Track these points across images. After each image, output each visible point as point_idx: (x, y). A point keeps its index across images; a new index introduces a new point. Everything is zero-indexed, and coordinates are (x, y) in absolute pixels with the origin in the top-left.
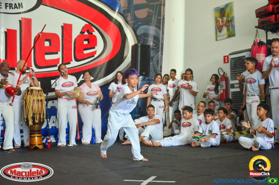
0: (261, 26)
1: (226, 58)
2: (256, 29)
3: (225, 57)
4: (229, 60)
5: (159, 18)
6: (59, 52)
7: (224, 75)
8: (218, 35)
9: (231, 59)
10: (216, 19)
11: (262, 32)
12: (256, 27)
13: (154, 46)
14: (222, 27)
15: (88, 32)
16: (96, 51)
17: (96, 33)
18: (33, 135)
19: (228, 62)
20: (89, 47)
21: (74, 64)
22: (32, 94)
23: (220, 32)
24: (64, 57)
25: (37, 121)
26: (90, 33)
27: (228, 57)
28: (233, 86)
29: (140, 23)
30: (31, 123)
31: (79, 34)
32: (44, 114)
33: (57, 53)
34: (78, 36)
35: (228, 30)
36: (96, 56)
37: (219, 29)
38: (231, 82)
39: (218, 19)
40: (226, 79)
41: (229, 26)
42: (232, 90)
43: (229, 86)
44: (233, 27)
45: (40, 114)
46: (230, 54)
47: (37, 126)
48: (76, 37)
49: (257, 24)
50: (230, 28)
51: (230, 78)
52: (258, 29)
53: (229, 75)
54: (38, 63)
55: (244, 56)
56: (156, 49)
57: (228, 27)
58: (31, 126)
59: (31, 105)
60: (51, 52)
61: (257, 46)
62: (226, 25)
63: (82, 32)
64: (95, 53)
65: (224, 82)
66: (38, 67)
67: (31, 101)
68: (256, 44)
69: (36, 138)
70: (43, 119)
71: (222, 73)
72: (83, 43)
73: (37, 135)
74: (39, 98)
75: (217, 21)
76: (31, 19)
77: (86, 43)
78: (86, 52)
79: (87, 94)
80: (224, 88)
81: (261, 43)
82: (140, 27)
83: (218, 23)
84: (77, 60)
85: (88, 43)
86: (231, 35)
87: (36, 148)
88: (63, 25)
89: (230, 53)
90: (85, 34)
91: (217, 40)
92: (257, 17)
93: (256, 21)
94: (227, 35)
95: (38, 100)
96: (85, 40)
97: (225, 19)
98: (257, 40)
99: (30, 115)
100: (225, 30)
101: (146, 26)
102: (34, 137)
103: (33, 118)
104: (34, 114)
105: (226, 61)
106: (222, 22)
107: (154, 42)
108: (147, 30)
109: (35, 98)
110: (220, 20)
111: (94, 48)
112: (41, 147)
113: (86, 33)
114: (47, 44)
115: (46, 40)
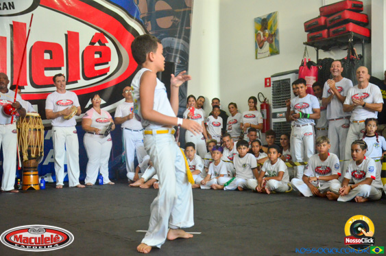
0: (311, 42)
1: (268, 80)
2: (305, 46)
3: (266, 79)
4: (272, 83)
5: (187, 28)
6: (62, 68)
7: (264, 102)
8: (259, 52)
9: (274, 82)
10: (256, 32)
11: (312, 50)
12: (304, 43)
13: (180, 64)
14: (263, 41)
15: (99, 42)
16: (109, 68)
17: (110, 44)
18: (28, 173)
19: (270, 86)
20: (101, 62)
21: (82, 82)
22: (27, 122)
23: (261, 48)
24: (69, 74)
25: (33, 156)
26: (102, 44)
27: (269, 79)
28: (275, 116)
29: (163, 34)
30: (25, 157)
31: (88, 45)
32: (41, 147)
33: (60, 69)
34: (87, 48)
35: (271, 46)
36: (109, 74)
37: (260, 44)
38: (274, 111)
39: (259, 32)
40: (268, 107)
41: (272, 41)
42: (274, 120)
43: (271, 116)
44: (277, 42)
45: (37, 147)
46: (273, 76)
47: (33, 161)
48: (84, 49)
49: (306, 40)
50: (274, 43)
51: (272, 106)
52: (308, 46)
53: (271, 102)
54: (34, 82)
55: (289, 79)
56: (183, 67)
57: (271, 43)
58: (26, 161)
59: (27, 135)
60: (53, 66)
61: (306, 67)
62: (268, 40)
63: (92, 43)
64: (108, 69)
65: (265, 110)
66: (34, 85)
67: (27, 130)
68: (305, 64)
69: (32, 176)
70: (41, 153)
71: (262, 100)
72: (94, 56)
73: (32, 173)
74: (37, 127)
75: (257, 35)
76: (25, 24)
77: (97, 56)
78: (97, 68)
79: (96, 121)
80: (265, 118)
81: (310, 64)
82: (163, 40)
83: (258, 37)
84: (86, 78)
85: (101, 56)
86: (274, 52)
87: (32, 188)
88: (67, 33)
89: (273, 74)
90: (95, 45)
91: (256, 58)
92: (306, 31)
93: (304, 36)
94: (269, 52)
95: (36, 129)
96: (96, 53)
97: (267, 32)
98: (305, 59)
99: (25, 148)
100: (267, 45)
101: (170, 39)
102: (29, 175)
103: (29, 152)
104: (29, 146)
105: (268, 84)
106: (264, 36)
107: (180, 59)
108: (171, 43)
109: (32, 127)
110: (262, 33)
111: (107, 63)
112: (37, 188)
113: (97, 44)
114: (47, 56)
115: (46, 52)
